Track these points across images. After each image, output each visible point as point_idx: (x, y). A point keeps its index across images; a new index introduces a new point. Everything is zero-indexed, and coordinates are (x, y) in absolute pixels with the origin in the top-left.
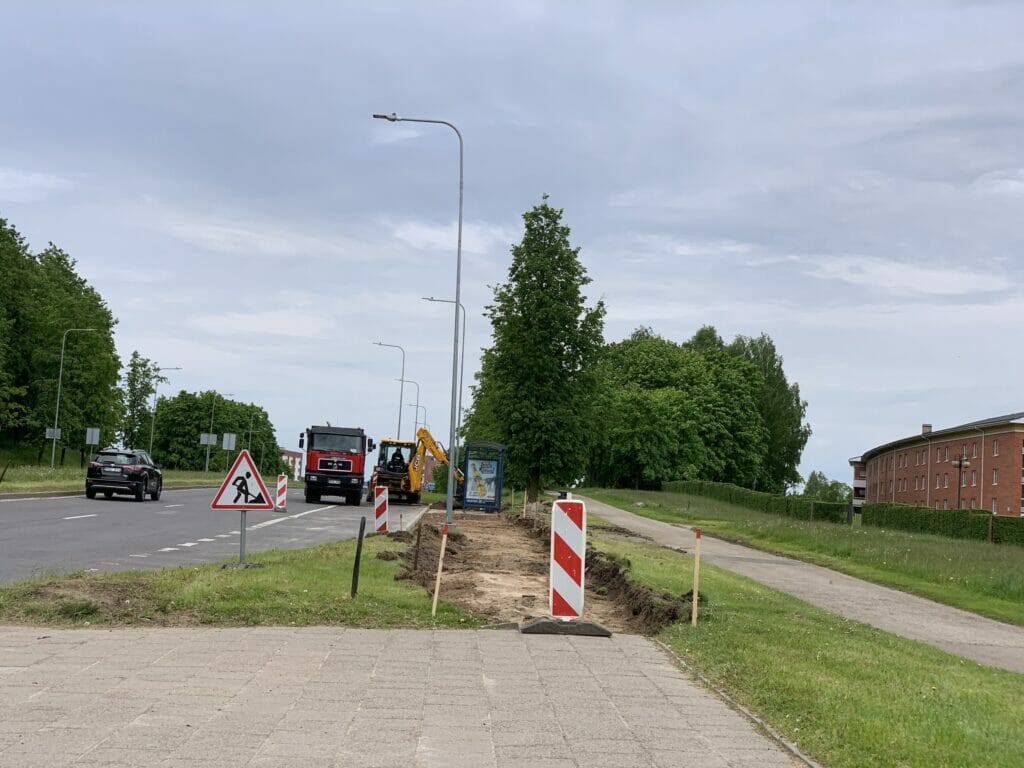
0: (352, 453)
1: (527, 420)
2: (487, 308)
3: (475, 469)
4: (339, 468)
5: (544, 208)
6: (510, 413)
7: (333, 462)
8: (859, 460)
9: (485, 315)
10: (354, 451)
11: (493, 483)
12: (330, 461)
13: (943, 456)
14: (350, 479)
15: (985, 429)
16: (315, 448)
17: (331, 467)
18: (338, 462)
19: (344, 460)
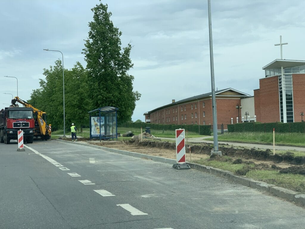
0: (29, 119)
1: (104, 98)
2: (83, 50)
3: (95, 121)
4: (23, 126)
5: (101, 5)
6: (97, 96)
7: (20, 123)
8: (148, 113)
9: (82, 53)
10: (30, 117)
11: (103, 127)
12: (19, 123)
13: (183, 109)
14: (29, 131)
15: (199, 99)
16: (10, 118)
17: (19, 126)
18: (22, 123)
19: (25, 122)
